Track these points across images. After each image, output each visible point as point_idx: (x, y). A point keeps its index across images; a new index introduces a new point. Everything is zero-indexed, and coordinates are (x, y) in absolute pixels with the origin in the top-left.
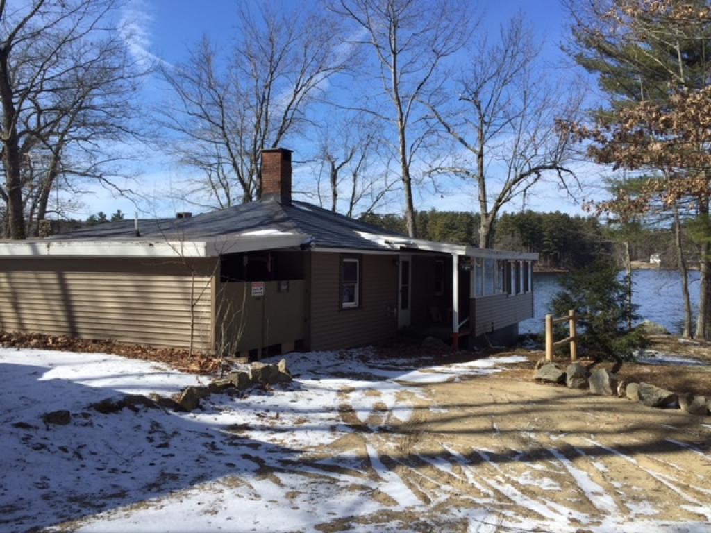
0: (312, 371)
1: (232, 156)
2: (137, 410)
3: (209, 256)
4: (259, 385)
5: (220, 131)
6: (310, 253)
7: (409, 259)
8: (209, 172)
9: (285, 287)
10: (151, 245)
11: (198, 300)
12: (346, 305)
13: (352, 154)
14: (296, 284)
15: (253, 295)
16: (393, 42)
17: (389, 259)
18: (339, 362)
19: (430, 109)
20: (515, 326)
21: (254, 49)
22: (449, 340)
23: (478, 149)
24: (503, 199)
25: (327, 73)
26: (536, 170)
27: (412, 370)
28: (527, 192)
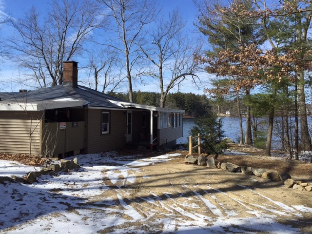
0: (89, 163)
1: (47, 64)
2: (5, 184)
3: (39, 111)
4: (65, 170)
5: (41, 52)
6: (88, 109)
7: (131, 112)
8: (35, 71)
9: (76, 125)
10: (9, 105)
11: (33, 131)
12: (104, 133)
13: (104, 65)
14: (81, 124)
15: (60, 128)
16: (123, 16)
17: (123, 112)
18: (101, 158)
19: (139, 47)
20: (175, 141)
21: (58, 14)
23: (160, 65)
24: (170, 87)
25: (93, 28)
26: (184, 75)
27: (134, 161)
28: (180, 84)
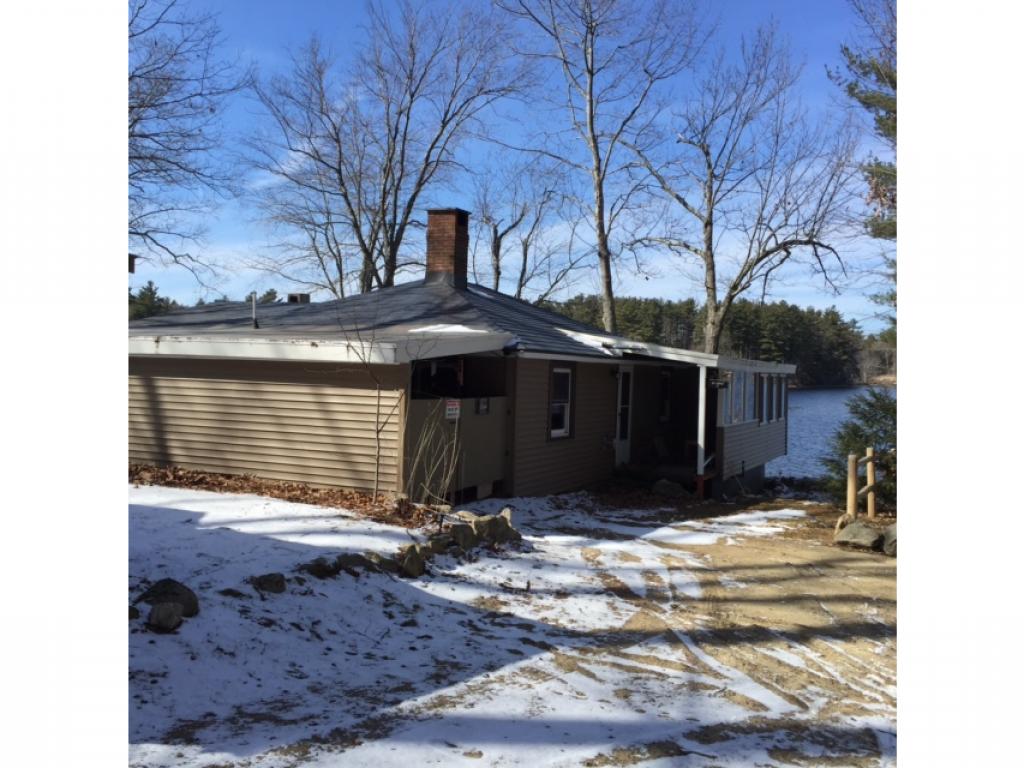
0: (529, 525)
1: (352, 212)
2: (356, 575)
3: (397, 364)
4: (486, 543)
5: (336, 176)
6: (516, 359)
7: (630, 370)
8: (313, 233)
9: (485, 407)
10: (313, 344)
11: (385, 423)
12: (556, 433)
13: (522, 215)
14: (497, 403)
15: (447, 417)
16: (589, 57)
17: (604, 370)
18: (560, 512)
19: (636, 154)
20: (761, 468)
22: (690, 485)
23: (705, 214)
24: (739, 288)
25: (490, 97)
26: (785, 246)
27: (656, 526)
28: (769, 277)
